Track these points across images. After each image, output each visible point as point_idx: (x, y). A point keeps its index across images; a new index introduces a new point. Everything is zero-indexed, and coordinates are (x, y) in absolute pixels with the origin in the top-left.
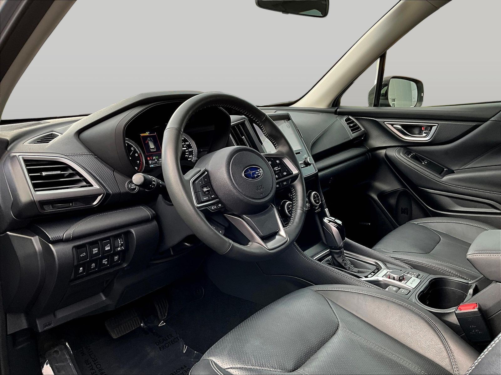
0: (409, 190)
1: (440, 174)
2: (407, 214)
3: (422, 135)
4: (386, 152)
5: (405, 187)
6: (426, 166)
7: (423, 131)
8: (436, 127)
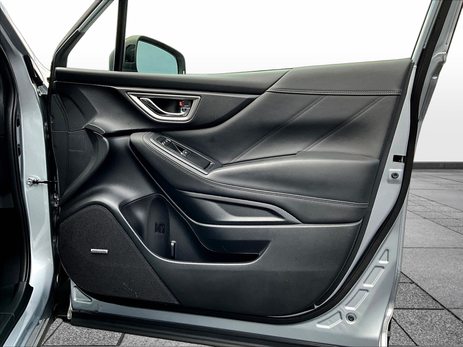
0: (165, 196)
1: (205, 169)
2: (163, 232)
3: (180, 112)
4: (131, 139)
5: (160, 191)
6: (186, 157)
7: (180, 107)
8: (197, 100)
